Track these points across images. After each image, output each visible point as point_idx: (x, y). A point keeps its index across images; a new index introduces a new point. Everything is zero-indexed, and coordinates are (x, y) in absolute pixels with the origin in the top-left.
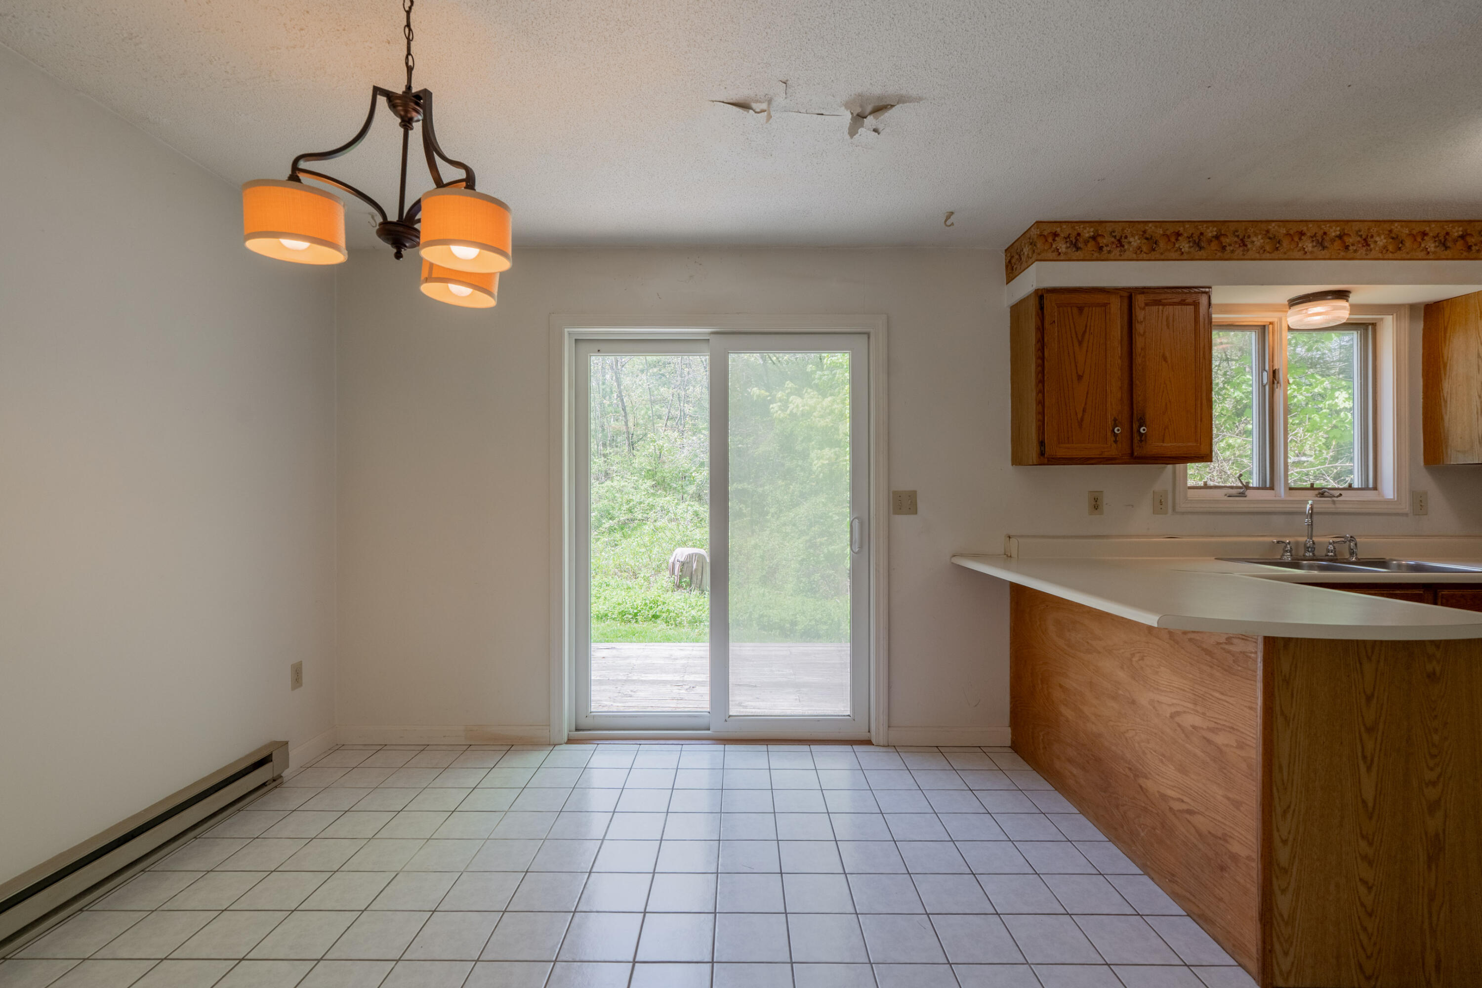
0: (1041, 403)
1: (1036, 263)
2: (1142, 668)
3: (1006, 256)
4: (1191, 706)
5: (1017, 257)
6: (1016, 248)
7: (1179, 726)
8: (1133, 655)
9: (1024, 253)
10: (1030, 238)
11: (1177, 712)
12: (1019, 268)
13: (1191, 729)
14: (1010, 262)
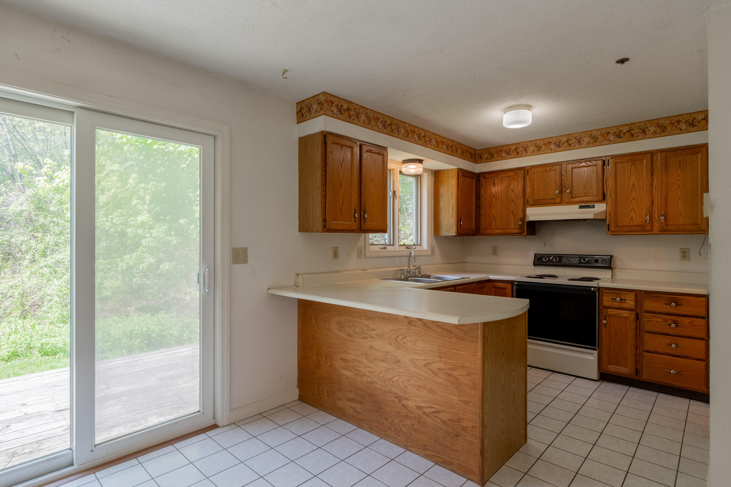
0: (324, 197)
1: (323, 116)
2: (404, 343)
3: (297, 106)
4: (438, 359)
5: (307, 109)
6: (306, 104)
7: (430, 370)
8: (398, 337)
9: (313, 108)
10: (318, 100)
11: (429, 363)
12: (308, 115)
13: (438, 370)
14: (300, 111)
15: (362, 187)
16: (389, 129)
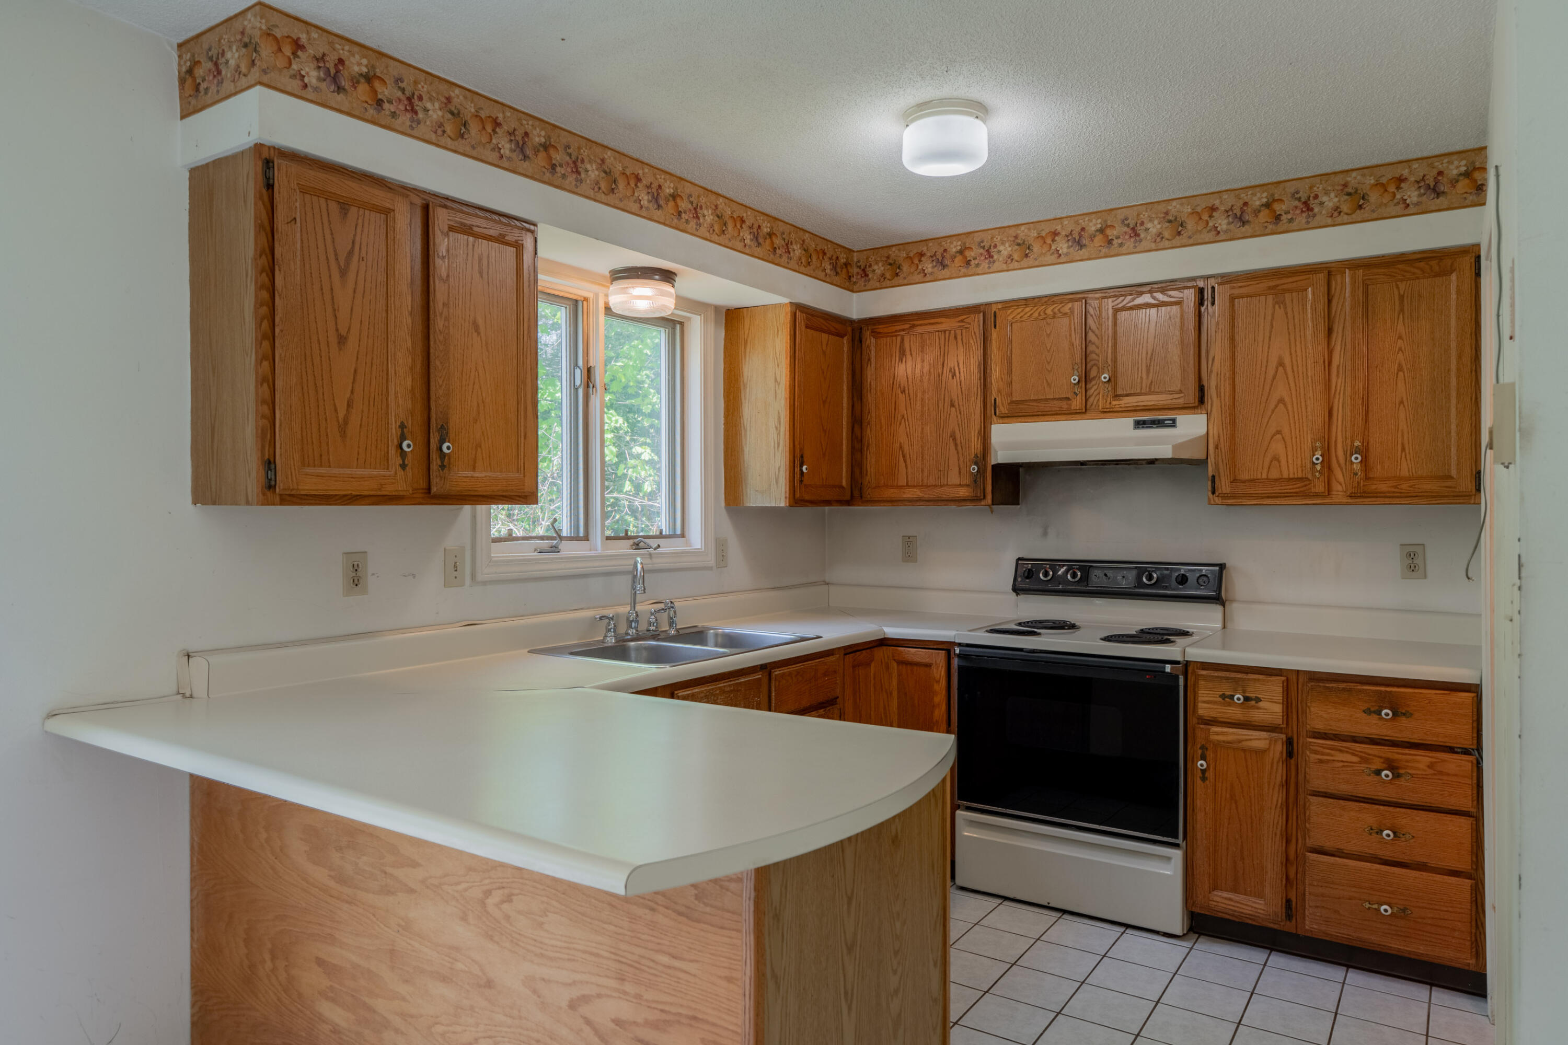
0: (268, 381)
1: (258, 88)
2: (507, 917)
3: (180, 57)
4: (612, 983)
5: (210, 65)
6: (206, 46)
7: (588, 1022)
8: (488, 893)
9: (227, 62)
10: (243, 33)
11: (584, 996)
12: (213, 88)
13: (612, 1025)
14: (190, 71)
15: (432, 351)
16: (541, 158)
